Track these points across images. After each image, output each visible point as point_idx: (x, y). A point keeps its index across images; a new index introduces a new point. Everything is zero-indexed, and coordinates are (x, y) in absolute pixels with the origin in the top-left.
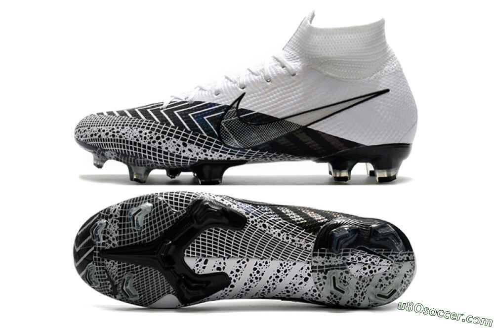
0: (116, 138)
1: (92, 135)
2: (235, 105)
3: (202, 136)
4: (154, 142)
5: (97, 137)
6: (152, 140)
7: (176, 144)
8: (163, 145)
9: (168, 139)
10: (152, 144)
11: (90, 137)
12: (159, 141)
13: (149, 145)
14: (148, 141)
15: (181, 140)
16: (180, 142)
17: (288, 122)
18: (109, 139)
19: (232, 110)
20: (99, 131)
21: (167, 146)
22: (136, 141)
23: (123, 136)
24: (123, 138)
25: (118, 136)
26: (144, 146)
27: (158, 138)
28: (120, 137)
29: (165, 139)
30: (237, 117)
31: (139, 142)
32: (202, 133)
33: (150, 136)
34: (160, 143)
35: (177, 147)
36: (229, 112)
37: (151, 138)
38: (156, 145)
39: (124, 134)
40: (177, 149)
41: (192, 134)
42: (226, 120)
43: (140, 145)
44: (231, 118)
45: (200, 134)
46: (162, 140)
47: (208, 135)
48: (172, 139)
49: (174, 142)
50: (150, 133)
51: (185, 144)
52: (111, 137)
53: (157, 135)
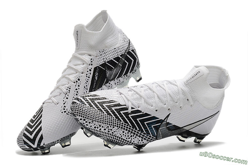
0: (110, 133)
1: (95, 127)
2: (166, 120)
3: (150, 137)
4: (129, 138)
5: (99, 129)
6: (128, 137)
7: (138, 140)
8: (133, 140)
9: (136, 137)
10: (128, 139)
11: (93, 127)
12: (131, 138)
13: (126, 139)
14: (126, 137)
15: (141, 138)
16: (140, 139)
17: (184, 129)
18: (106, 133)
19: (164, 123)
20: (100, 126)
21: (134, 141)
22: (120, 137)
23: (114, 133)
24: (114, 134)
25: (111, 132)
26: (124, 140)
27: (131, 136)
28: (113, 133)
29: (134, 137)
30: (166, 127)
31: (122, 137)
32: (150, 135)
33: (128, 135)
34: (132, 139)
35: (139, 141)
36: (163, 124)
37: (128, 136)
38: (130, 140)
39: (114, 132)
40: (138, 142)
41: (146, 135)
42: (161, 128)
43: (122, 139)
44: (163, 127)
45: (149, 135)
46: (133, 137)
47: (152, 136)
48: (137, 137)
49: (138, 139)
50: (128, 133)
51: (142, 140)
52: (107, 132)
53: (131, 135)
